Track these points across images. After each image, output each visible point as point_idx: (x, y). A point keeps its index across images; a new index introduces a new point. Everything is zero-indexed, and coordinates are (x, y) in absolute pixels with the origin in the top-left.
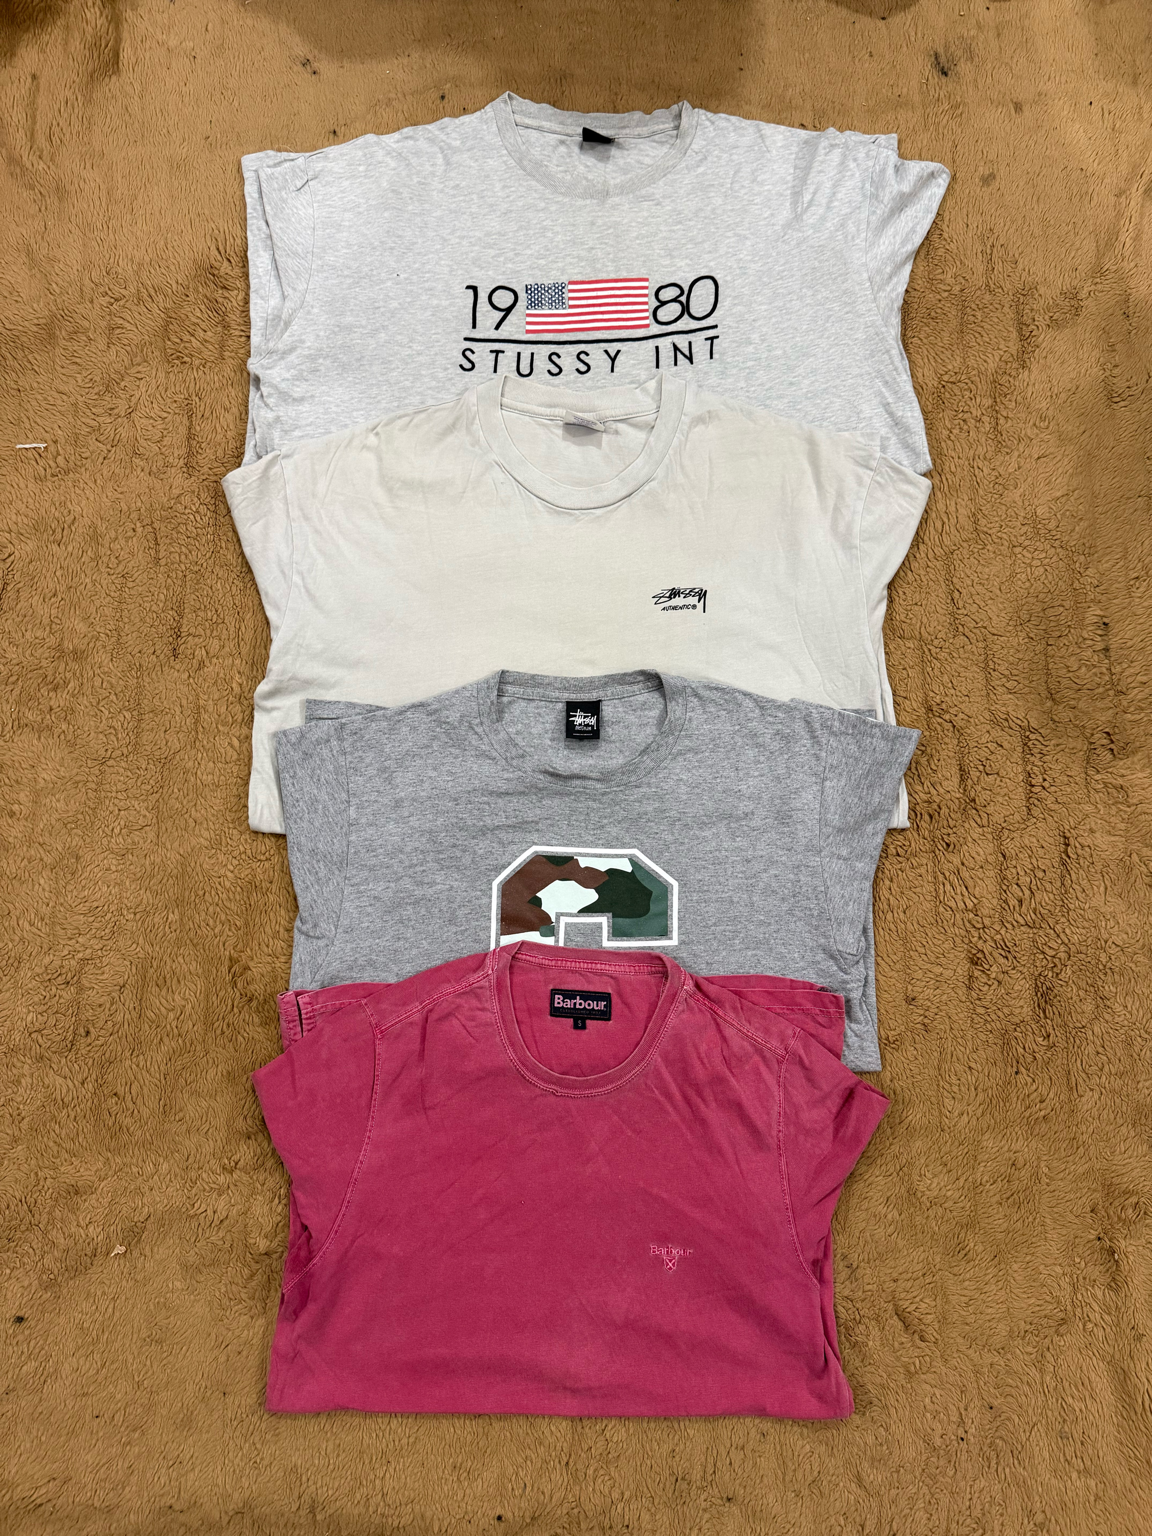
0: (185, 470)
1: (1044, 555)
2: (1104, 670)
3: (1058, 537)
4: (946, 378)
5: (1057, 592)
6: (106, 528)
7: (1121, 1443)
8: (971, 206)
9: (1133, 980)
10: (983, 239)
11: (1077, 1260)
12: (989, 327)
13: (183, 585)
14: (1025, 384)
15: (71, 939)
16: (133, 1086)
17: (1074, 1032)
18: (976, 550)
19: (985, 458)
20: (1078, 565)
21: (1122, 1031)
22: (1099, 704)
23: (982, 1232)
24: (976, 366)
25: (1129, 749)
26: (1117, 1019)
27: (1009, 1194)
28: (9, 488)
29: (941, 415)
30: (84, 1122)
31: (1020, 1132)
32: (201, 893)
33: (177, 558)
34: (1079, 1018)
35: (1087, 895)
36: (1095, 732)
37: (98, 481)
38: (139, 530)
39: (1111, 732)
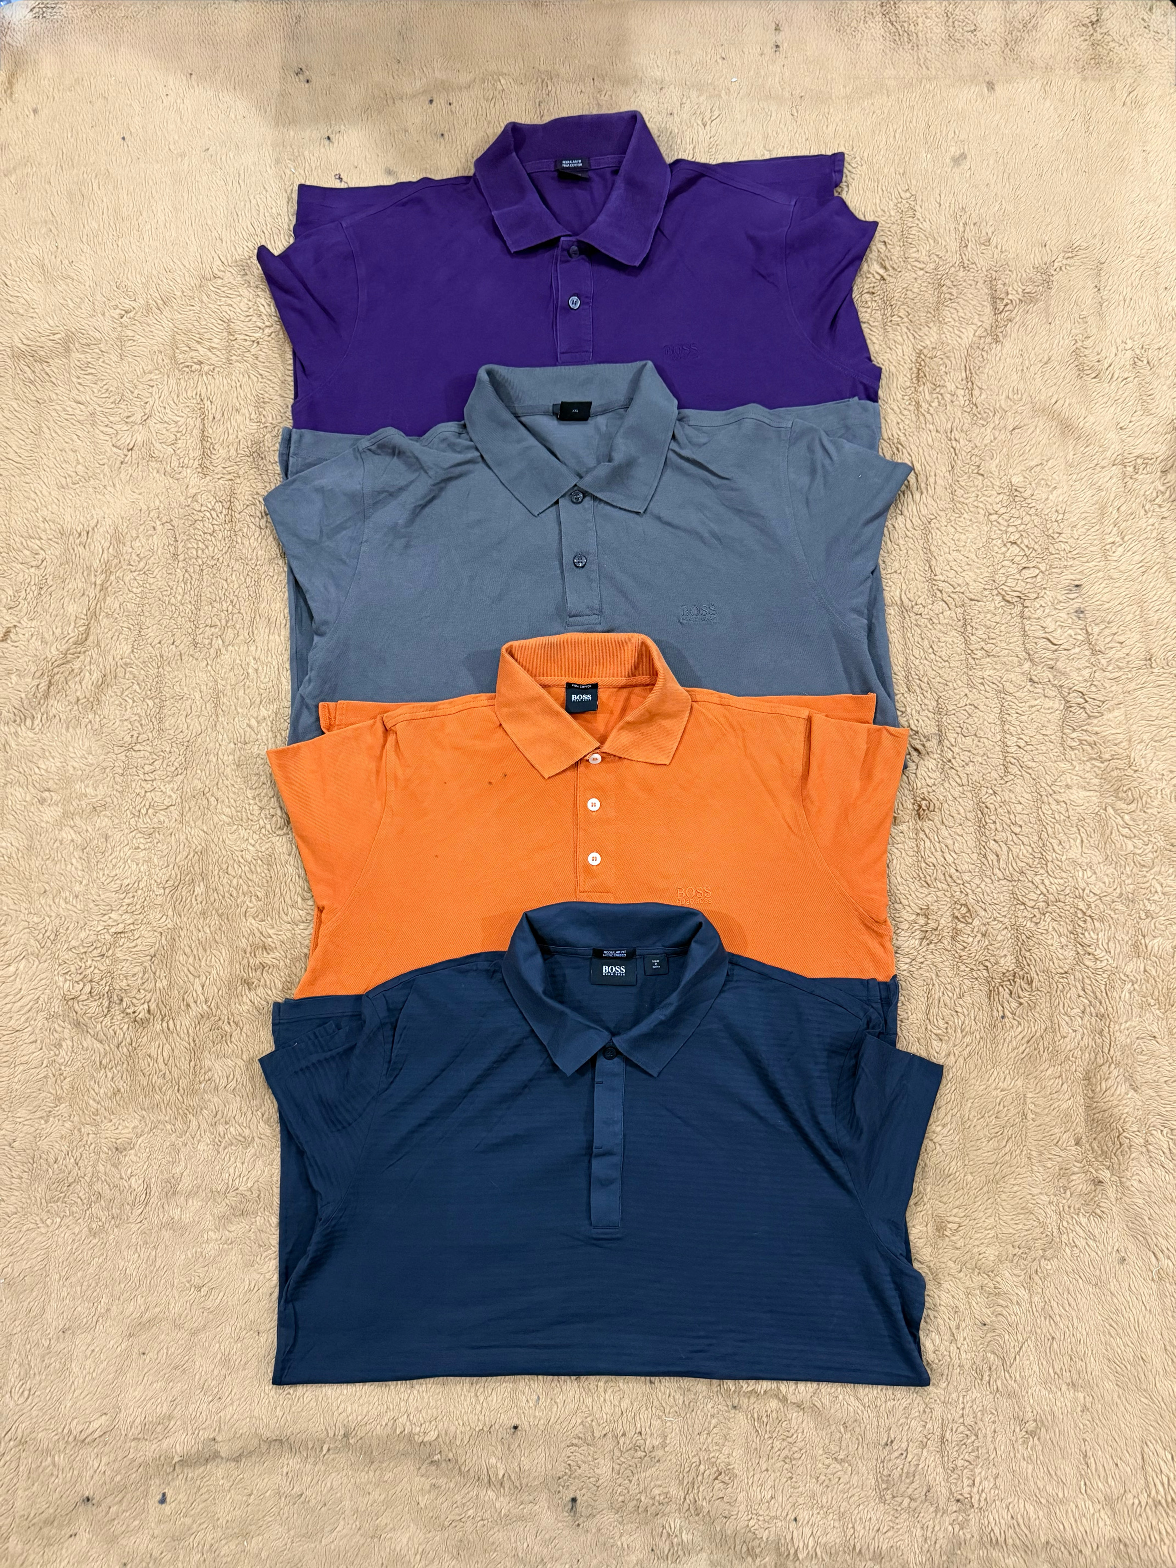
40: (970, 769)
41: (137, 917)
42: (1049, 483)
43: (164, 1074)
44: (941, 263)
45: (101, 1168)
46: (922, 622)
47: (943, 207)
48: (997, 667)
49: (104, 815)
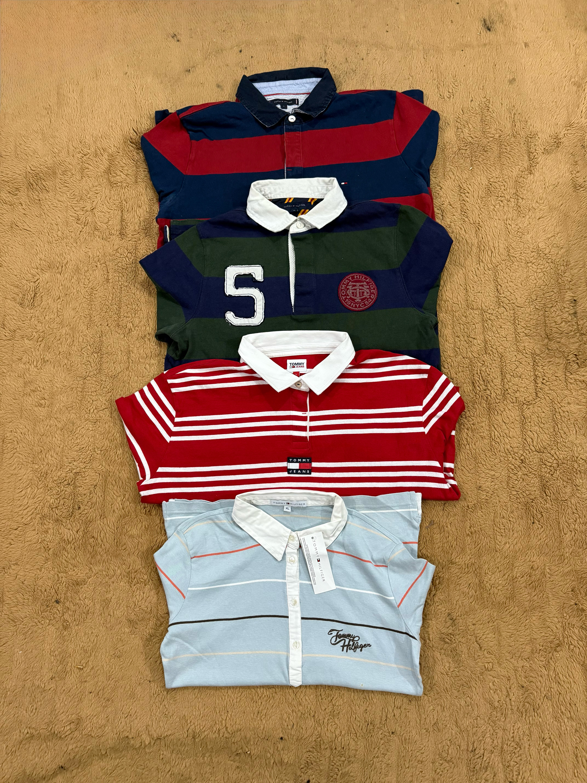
41: (87, 465)
42: (558, 245)
43: (101, 546)
44: (502, 134)
46: (493, 317)
49: (72, 412)
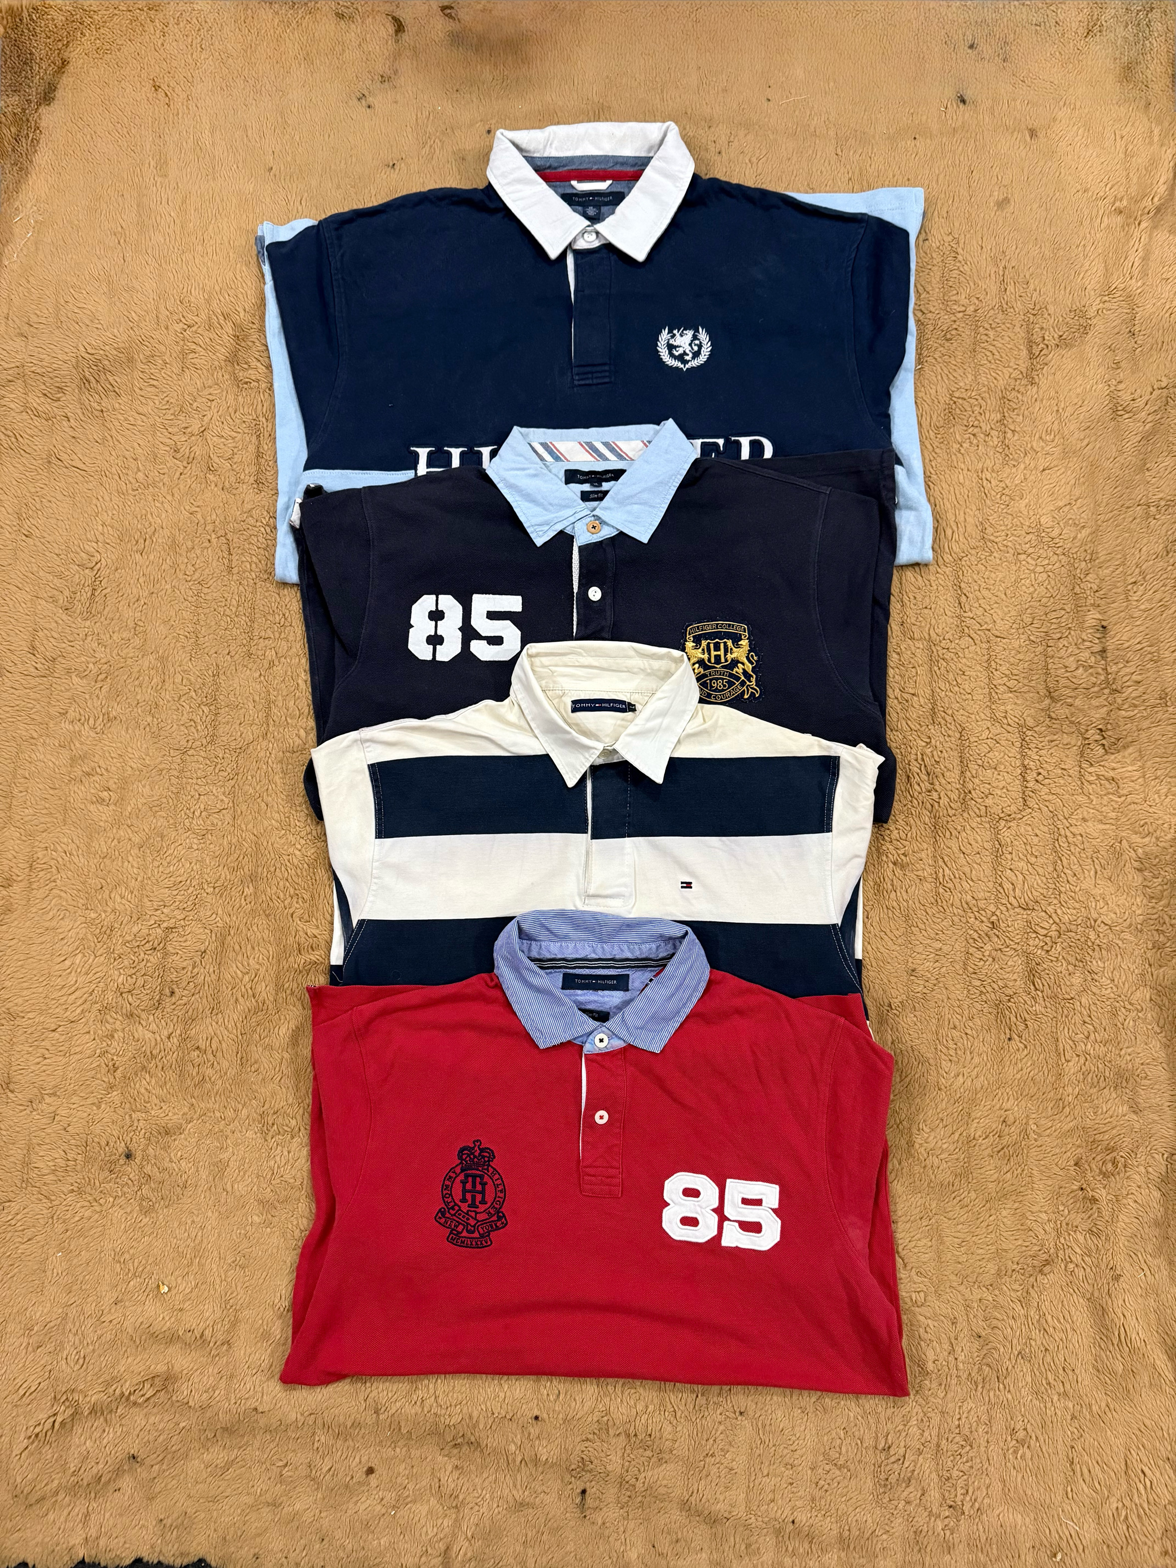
0: (255, 486)
1: (1047, 562)
2: (1100, 670)
3: (1060, 544)
4: (957, 394)
5: (1058, 596)
6: (183, 539)
7: (1098, 1371)
8: (985, 229)
9: (1119, 956)
10: (995, 261)
11: (1061, 1208)
12: (1000, 345)
13: (254, 592)
14: (1033, 400)
15: (157, 910)
16: (213, 1041)
17: (1062, 1004)
18: (983, 557)
19: (993, 471)
20: (1078, 571)
21: (1109, 1003)
22: (1095, 702)
23: (974, 1181)
24: (986, 383)
25: (1120, 744)
26: (1104, 992)
27: (1000, 1147)
28: (95, 501)
29: (952, 430)
30: (171, 1072)
31: (1011, 1093)
32: (272, 869)
33: (248, 566)
34: (1068, 990)
35: (1078, 879)
36: (1089, 728)
37: (176, 495)
38: (214, 541)
39: (1104, 729)
40: (989, 801)
45: (151, 1151)
47: (984, 249)
48: (1019, 702)
